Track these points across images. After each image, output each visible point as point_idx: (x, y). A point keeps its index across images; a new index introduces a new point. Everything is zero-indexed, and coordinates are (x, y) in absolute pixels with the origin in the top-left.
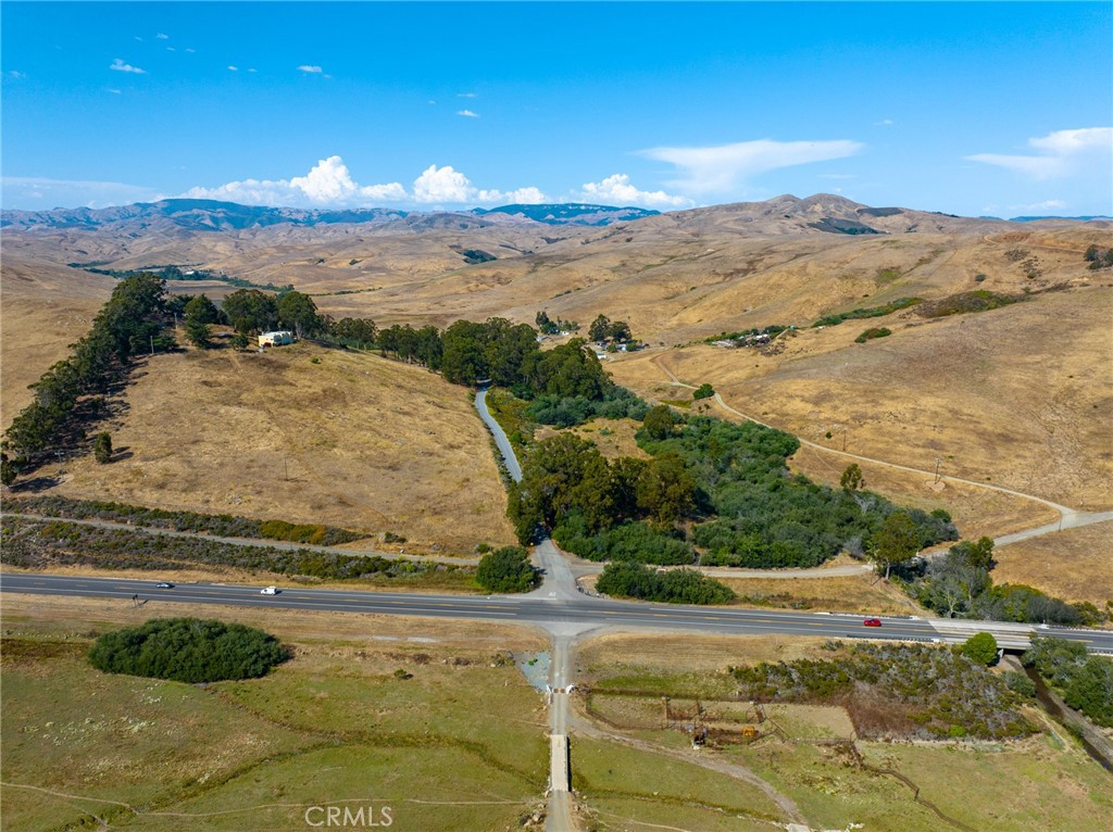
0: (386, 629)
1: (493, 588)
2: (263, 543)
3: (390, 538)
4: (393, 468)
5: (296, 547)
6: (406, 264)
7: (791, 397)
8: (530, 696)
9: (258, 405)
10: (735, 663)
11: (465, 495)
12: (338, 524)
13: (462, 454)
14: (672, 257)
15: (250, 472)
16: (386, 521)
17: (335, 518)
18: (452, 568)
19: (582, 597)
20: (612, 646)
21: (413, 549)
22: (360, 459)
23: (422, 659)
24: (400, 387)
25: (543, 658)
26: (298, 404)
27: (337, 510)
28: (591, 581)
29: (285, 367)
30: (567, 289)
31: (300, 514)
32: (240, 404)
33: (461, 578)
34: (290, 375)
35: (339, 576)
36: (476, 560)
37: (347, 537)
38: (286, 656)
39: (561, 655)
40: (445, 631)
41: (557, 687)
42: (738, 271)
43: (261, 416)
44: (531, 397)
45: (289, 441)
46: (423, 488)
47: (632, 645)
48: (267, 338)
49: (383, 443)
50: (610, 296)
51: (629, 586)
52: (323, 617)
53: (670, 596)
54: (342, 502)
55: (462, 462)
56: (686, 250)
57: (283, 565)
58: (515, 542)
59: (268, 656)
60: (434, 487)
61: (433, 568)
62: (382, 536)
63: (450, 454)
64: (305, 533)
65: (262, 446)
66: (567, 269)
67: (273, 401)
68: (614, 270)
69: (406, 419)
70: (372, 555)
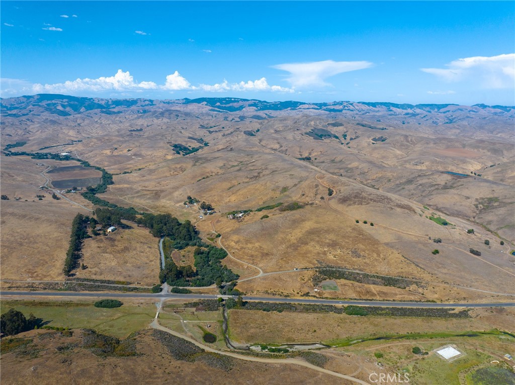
0: (137, 300)
1: (154, 292)
2: (116, 285)
3: (138, 283)
4: (139, 268)
5: (122, 286)
6: (150, 153)
7: (232, 241)
8: (156, 308)
9: (110, 253)
10: (185, 303)
11: (152, 273)
12: (129, 281)
13: (153, 263)
14: (241, 162)
15: (111, 270)
16: (137, 280)
17: (128, 280)
18: (148, 289)
19: (168, 293)
20: (169, 301)
21: (142, 285)
22: (133, 266)
23: (142, 304)
24: (141, 242)
25: (159, 303)
26: (119, 252)
27: (128, 278)
28: (170, 290)
29: (115, 240)
30: (203, 177)
31: (122, 279)
32: (107, 253)
33: (150, 290)
34: (116, 243)
35: (129, 291)
36: (152, 287)
37: (130, 284)
38: (122, 304)
39: (161, 302)
40: (145, 300)
41: (159, 307)
42: (254, 177)
43: (112, 256)
44: (174, 239)
45: (118, 262)
46: (144, 272)
47: (172, 301)
48: (110, 230)
49: (137, 261)
50: (212, 187)
51: (175, 291)
52: (127, 298)
53: (181, 293)
54: (129, 276)
55: (153, 265)
56: (246, 159)
57: (120, 289)
58: (159, 283)
59: (120, 304)
60: (146, 272)
61: (145, 289)
62: (136, 283)
63: (150, 263)
64: (123, 283)
65: (113, 264)
66: (205, 167)
67: (114, 251)
68: (221, 168)
69: (142, 254)
70: (135, 287)
